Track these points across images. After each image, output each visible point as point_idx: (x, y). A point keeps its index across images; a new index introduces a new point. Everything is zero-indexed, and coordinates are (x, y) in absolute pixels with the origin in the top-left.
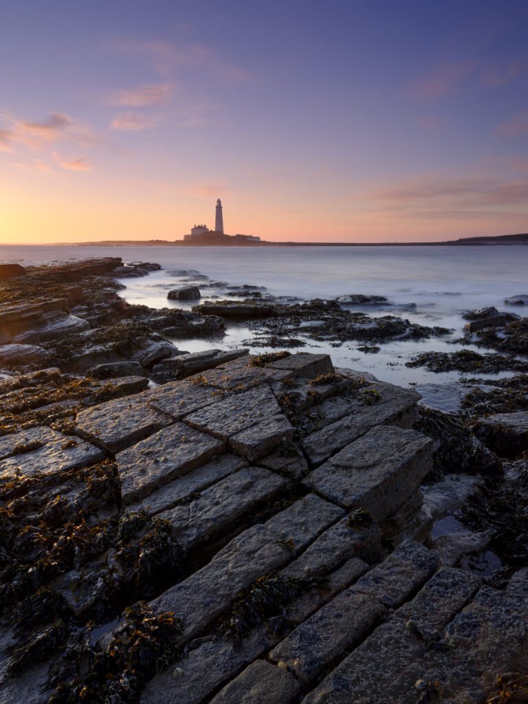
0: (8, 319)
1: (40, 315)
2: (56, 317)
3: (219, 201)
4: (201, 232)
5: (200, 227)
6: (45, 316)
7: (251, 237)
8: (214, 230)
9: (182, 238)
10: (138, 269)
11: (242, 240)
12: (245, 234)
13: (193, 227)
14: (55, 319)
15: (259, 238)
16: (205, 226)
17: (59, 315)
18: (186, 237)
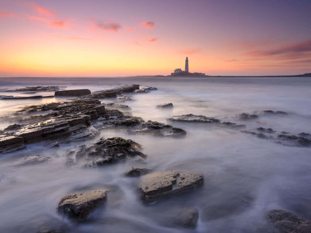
0: (45, 133)
1: (67, 129)
2: (78, 130)
3: (187, 58)
4: (179, 71)
5: (178, 70)
6: (71, 129)
7: (201, 74)
8: (184, 71)
9: (170, 75)
10: (146, 90)
11: (197, 75)
12: (198, 73)
13: (175, 69)
14: (77, 131)
15: (204, 74)
16: (180, 69)
17: (81, 128)
18: (172, 74)
